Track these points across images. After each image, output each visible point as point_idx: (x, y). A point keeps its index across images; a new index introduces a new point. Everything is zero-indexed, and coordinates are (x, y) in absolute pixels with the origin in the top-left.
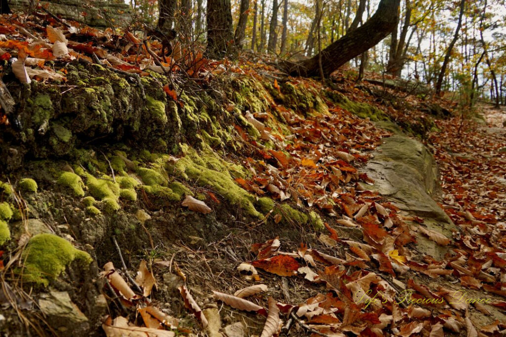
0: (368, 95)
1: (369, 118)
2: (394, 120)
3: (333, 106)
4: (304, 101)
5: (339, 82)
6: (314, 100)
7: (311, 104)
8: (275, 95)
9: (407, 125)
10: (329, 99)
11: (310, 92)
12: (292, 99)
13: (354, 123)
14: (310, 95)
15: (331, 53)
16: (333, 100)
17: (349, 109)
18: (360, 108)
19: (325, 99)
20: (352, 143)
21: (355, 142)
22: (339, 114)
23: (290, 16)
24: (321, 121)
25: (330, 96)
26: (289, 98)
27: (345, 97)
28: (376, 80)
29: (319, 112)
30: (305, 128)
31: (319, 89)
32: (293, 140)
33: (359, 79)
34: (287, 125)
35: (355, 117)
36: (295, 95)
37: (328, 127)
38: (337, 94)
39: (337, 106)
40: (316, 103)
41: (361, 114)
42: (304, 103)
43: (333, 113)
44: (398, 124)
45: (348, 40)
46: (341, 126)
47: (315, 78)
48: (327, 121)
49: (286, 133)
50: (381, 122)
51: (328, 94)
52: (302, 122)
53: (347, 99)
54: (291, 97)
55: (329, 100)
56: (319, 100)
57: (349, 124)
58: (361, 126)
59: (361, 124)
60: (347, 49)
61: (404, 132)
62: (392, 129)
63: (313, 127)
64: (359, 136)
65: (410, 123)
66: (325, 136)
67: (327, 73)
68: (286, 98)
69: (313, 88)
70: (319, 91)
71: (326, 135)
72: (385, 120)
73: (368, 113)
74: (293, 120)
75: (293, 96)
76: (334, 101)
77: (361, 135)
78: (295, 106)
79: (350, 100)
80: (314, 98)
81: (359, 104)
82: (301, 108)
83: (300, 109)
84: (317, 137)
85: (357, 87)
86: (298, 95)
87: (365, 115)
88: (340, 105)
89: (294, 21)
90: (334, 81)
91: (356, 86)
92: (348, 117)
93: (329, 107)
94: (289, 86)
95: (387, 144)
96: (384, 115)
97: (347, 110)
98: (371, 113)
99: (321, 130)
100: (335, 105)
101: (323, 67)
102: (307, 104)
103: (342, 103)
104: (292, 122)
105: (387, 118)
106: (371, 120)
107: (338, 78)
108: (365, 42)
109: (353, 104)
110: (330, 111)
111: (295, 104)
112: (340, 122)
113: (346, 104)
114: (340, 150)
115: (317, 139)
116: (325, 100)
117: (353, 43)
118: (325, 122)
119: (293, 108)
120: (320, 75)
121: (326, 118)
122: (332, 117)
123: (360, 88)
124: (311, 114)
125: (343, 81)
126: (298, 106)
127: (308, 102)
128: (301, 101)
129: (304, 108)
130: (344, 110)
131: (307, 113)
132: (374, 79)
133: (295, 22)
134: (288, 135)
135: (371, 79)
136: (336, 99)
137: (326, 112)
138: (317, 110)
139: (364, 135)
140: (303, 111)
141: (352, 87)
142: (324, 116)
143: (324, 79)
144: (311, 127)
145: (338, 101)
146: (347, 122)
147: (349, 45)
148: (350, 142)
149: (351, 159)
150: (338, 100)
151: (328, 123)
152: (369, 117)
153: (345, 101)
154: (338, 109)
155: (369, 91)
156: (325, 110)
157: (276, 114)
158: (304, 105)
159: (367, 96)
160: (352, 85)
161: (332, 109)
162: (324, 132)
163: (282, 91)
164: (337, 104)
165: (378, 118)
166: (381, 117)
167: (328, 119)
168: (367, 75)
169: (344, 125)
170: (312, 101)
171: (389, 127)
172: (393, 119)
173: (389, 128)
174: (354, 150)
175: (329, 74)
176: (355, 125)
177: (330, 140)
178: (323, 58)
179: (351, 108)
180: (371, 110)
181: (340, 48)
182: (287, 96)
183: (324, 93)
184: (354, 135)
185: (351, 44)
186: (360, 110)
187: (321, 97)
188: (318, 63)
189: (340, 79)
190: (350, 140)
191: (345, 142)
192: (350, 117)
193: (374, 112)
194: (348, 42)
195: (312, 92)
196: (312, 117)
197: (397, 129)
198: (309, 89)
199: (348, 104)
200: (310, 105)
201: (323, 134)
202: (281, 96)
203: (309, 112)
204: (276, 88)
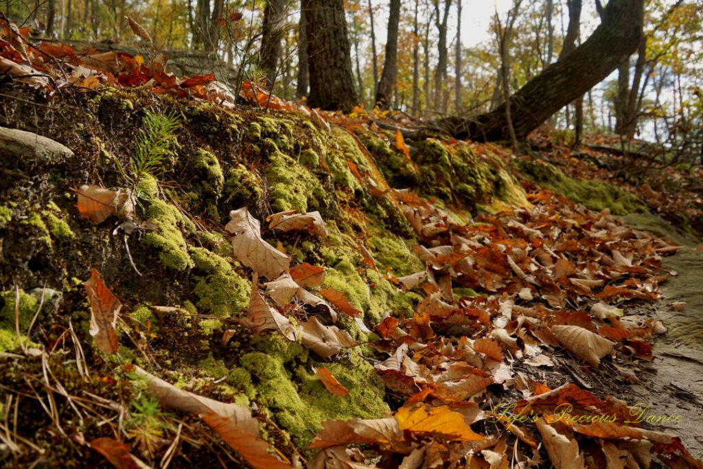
0: (595, 167)
1: (607, 210)
2: (656, 209)
3: (535, 189)
4: (470, 178)
5: (543, 149)
6: (493, 177)
7: (485, 186)
8: (396, 166)
9: (683, 219)
10: (528, 176)
11: (486, 161)
12: (440, 176)
13: (585, 223)
14: (485, 167)
15: (526, 98)
16: (533, 178)
17: (566, 193)
18: (589, 190)
19: (520, 175)
20: (590, 281)
21: (599, 277)
22: (548, 204)
23: (466, 68)
24: (510, 224)
25: (529, 170)
26: (433, 173)
27: (557, 171)
28: (603, 145)
29: (506, 202)
30: (465, 247)
31: (505, 157)
32: (421, 289)
33: (576, 144)
34: (414, 242)
35: (581, 208)
36: (446, 165)
37: (527, 238)
38: (542, 166)
39: (544, 189)
40: (498, 185)
41: (592, 203)
42: (469, 183)
43: (536, 204)
44: (663, 217)
45: (555, 75)
46: (556, 233)
47: (500, 142)
48: (524, 222)
49: (403, 266)
50: (633, 216)
51: (525, 167)
52: (458, 230)
53: (562, 175)
54: (435, 170)
55: (526, 178)
56: (505, 176)
57: (574, 227)
58: (599, 228)
59: (597, 223)
60: (554, 90)
61: (679, 233)
62: (658, 229)
63: (487, 241)
64: (606, 258)
65: (686, 215)
66: (517, 268)
67: (522, 134)
68: (423, 173)
69: (492, 154)
70: (507, 160)
71: (519, 261)
72: (640, 211)
73: (604, 199)
74: (431, 226)
75: (442, 169)
76: (536, 178)
77: (609, 253)
78: (446, 190)
79: (567, 176)
80: (494, 173)
81: (585, 182)
82: (462, 194)
83: (460, 198)
84: (494, 271)
85: (576, 156)
86: (456, 167)
87: (600, 205)
88: (550, 186)
89: (472, 75)
90: (535, 148)
91: (572, 154)
92: (567, 210)
93: (527, 192)
94: (433, 146)
95: (683, 278)
96: (637, 201)
97: (564, 196)
98: (610, 200)
99: (508, 250)
100: (539, 187)
101: (513, 123)
102: (478, 186)
103: (553, 183)
104: (427, 233)
105: (643, 208)
106: (612, 212)
107: (541, 143)
108: (585, 75)
109: (573, 184)
110: (530, 200)
111: (448, 185)
112: (554, 222)
113: (560, 184)
114: (565, 318)
115: (497, 277)
116: (519, 179)
117: (564, 79)
118: (518, 225)
119: (442, 196)
120: (509, 138)
121: (520, 214)
122: (535, 211)
123: (581, 157)
124: (487, 208)
125: (549, 147)
126: (454, 191)
127: (480, 181)
128: (461, 180)
129: (470, 195)
130: (557, 196)
131: (478, 205)
132: (599, 144)
133: (474, 77)
134: (409, 272)
135: (595, 144)
136: (540, 176)
137: (520, 202)
138: (501, 198)
139: (617, 253)
140: (468, 202)
141: (566, 156)
142: (519, 210)
143: (516, 144)
144: (480, 241)
145: (545, 179)
146: (571, 221)
147: (558, 83)
148: (586, 278)
149: (605, 350)
150: (545, 177)
151: (525, 228)
152: (607, 206)
153: (558, 178)
154: (545, 193)
155: (596, 162)
156: (519, 197)
157: (384, 213)
158: (470, 188)
159: (594, 171)
160: (566, 152)
161: (533, 195)
162: (516, 257)
163: (414, 159)
164: (544, 184)
165: (625, 208)
166: (630, 205)
167: (525, 217)
168: (588, 138)
169: (564, 230)
170: (489, 180)
171: (651, 225)
172: (653, 209)
173: (652, 228)
174: (602, 309)
175: (525, 136)
176: (587, 227)
177: (531, 279)
178: (513, 108)
179: (571, 191)
180: (611, 193)
181: (542, 89)
182: (426, 168)
183: (516, 166)
184: (591, 254)
185: (561, 80)
186: (588, 195)
187: (511, 171)
188: (504, 119)
189: (545, 145)
190: (585, 271)
191: (573, 280)
192: (572, 209)
193: (616, 196)
194: (555, 78)
195: (488, 161)
196: (487, 213)
197: (668, 230)
198: (484, 156)
199: (565, 184)
200: (483, 188)
201: (511, 261)
202: (412, 168)
203: (484, 202)
204: (399, 151)
